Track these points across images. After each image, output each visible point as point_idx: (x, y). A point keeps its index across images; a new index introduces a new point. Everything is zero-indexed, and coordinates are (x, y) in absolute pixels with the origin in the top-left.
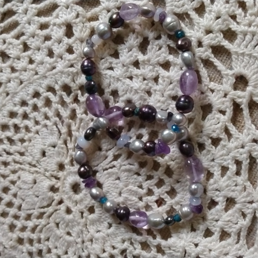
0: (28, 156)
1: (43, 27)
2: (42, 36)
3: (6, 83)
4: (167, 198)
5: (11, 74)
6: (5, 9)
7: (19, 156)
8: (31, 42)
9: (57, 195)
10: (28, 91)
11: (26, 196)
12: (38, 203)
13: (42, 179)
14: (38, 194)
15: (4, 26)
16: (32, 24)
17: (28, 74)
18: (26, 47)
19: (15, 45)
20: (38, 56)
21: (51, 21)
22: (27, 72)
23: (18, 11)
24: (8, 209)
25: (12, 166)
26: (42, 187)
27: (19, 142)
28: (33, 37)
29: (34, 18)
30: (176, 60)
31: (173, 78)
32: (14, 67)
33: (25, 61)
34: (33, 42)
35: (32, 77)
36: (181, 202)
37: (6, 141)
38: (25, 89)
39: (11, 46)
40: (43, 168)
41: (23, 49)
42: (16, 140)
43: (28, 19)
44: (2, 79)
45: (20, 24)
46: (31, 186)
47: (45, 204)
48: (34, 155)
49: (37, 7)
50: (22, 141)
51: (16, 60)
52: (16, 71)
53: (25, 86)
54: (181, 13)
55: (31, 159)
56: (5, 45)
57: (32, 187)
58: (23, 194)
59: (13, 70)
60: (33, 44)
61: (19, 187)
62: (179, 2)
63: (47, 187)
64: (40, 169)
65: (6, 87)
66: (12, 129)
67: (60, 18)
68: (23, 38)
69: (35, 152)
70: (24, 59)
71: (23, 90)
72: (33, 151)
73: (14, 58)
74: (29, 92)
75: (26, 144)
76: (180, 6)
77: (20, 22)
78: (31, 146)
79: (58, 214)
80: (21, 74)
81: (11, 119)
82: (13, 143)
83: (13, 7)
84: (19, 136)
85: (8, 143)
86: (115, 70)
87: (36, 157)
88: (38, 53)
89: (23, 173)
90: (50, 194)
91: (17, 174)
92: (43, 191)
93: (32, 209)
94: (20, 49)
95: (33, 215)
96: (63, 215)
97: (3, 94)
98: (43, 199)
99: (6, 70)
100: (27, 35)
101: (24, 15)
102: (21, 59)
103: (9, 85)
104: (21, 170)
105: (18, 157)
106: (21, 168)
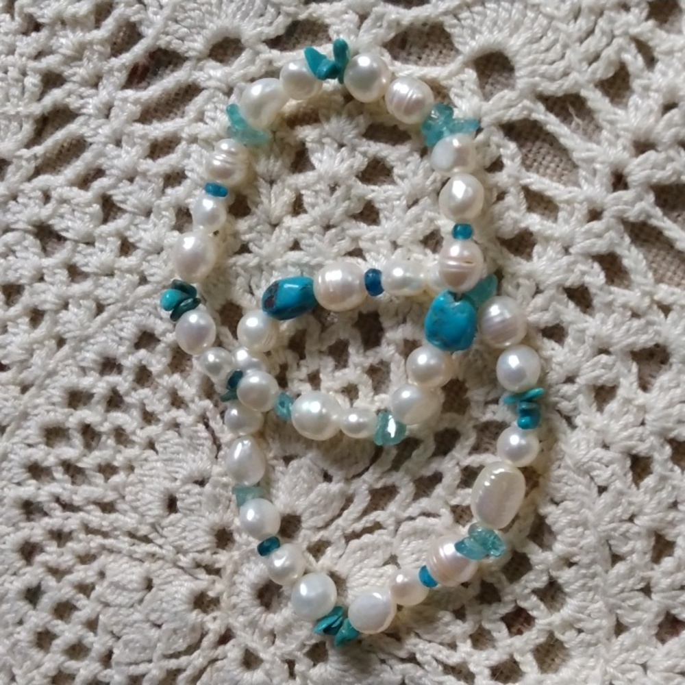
0: (124, 513)
1: (158, 149)
2: (156, 175)
3: (57, 312)
4: (536, 608)
5: (68, 286)
6: (44, 107)
7: (98, 513)
8: (125, 194)
9: (215, 618)
10: (121, 330)
11: (125, 625)
12: (159, 645)
13: (168, 576)
14: (160, 617)
15: (45, 154)
16: (127, 143)
17: (119, 285)
18: (109, 208)
19: (77, 205)
20: (145, 230)
21: (182, 129)
22: (116, 279)
23: (84, 111)
24: (72, 664)
25: (80, 541)
26: (169, 598)
27: (98, 474)
28: (131, 180)
29: (132, 128)
30: (551, 228)
31: (543, 278)
32: (78, 265)
33: (108, 249)
34: (131, 193)
35: (131, 292)
36: (580, 620)
37: (59, 474)
38: (113, 325)
39: (65, 209)
40: (170, 544)
41: (101, 215)
42: (90, 469)
43: (114, 131)
44: (45, 302)
45: (91, 144)
46: (137, 596)
47: (181, 645)
48: (142, 509)
49: (139, 99)
50: (107, 470)
51: (82, 246)
52: (86, 276)
53: (112, 317)
54: (560, 94)
55: (134, 521)
56: (50, 206)
57: (141, 601)
58: (114, 619)
59: (75, 273)
60: (132, 200)
61: (103, 599)
62: (555, 66)
63: (184, 598)
64: (161, 547)
65: (56, 323)
66: (77, 440)
67: (208, 120)
68: (99, 185)
69: (147, 501)
70: (106, 243)
71: (106, 329)
72: (139, 497)
73: (76, 242)
74: (123, 334)
75: (116, 479)
76: (557, 75)
77: (90, 140)
78: (133, 484)
79: (218, 670)
80: (97, 286)
81: (72, 410)
82: (79, 477)
83: (67, 100)
84: (97, 457)
85: (66, 477)
86: (368, 256)
87: (150, 513)
88: (146, 224)
89: (114, 561)
90: (195, 616)
91: (95, 566)
92: (174, 610)
93: (143, 661)
94: (92, 215)
95: (146, 678)
96: (235, 673)
97: (46, 342)
98: (175, 631)
99: (55, 274)
100: (112, 175)
101: (102, 121)
102: (97, 244)
103: (64, 316)
104: (105, 552)
105: (95, 517)
106: (108, 547)
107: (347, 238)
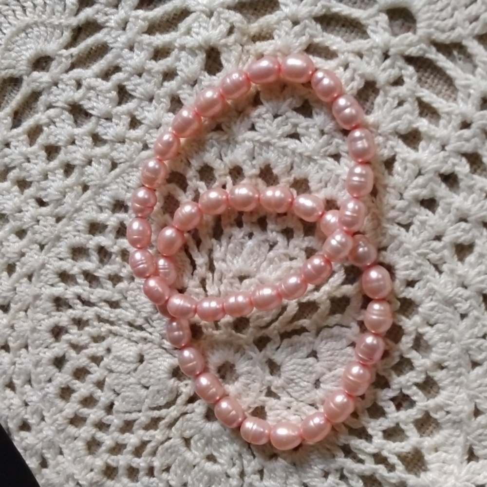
0: (126, 309)
1: (159, 54)
2: (158, 72)
3: (83, 167)
4: (416, 394)
5: (92, 148)
6: (80, 21)
7: (108, 308)
8: (135, 85)
9: (186, 385)
10: (129, 181)
11: (124, 386)
12: (146, 400)
13: (156, 354)
14: (149, 381)
15: (78, 54)
16: (138, 49)
17: (128, 150)
18: (123, 94)
19: (101, 91)
20: (148, 111)
21: (175, 40)
22: (126, 145)
23: (108, 24)
24: (85, 411)
25: (94, 327)
26: (155, 369)
27: (108, 281)
28: (140, 75)
29: (142, 38)
32: (100, 134)
33: (121, 124)
34: (139, 84)
35: (136, 155)
37: (81, 280)
38: (123, 178)
39: (92, 94)
40: (158, 332)
41: (117, 99)
42: (103, 278)
43: (129, 40)
44: (76, 159)
45: (112, 48)
46: (133, 366)
47: (162, 401)
48: (139, 307)
49: (147, 17)
50: (115, 279)
51: (103, 121)
52: (104, 142)
53: (123, 172)
55: (133, 315)
56: (81, 91)
57: (135, 370)
58: (116, 381)
59: (97, 139)
60: (140, 89)
61: (109, 368)
63: (166, 370)
64: (151, 334)
65: (82, 174)
66: (95, 257)
67: (194, 35)
68: (116, 77)
69: (143, 301)
70: (120, 119)
71: (118, 180)
72: (137, 298)
73: (99, 118)
74: (129, 184)
75: (121, 285)
77: (111, 46)
78: (133, 290)
79: (188, 420)
80: (113, 150)
81: (91, 236)
82: (94, 283)
83: (96, 16)
84: (108, 269)
85: (86, 282)
86: (303, 139)
87: (144, 310)
88: (150, 107)
89: (117, 342)
90: (173, 382)
91: (105, 344)
92: (158, 377)
93: (135, 411)
94: (111, 99)
95: (137, 422)
96: (200, 423)
97: (75, 188)
98: (158, 392)
99: (83, 139)
100: (126, 71)
101: (120, 32)
102: (113, 120)
103: (89, 169)
104: (111, 335)
105: (106, 311)
106: (113, 331)
107: (289, 124)
